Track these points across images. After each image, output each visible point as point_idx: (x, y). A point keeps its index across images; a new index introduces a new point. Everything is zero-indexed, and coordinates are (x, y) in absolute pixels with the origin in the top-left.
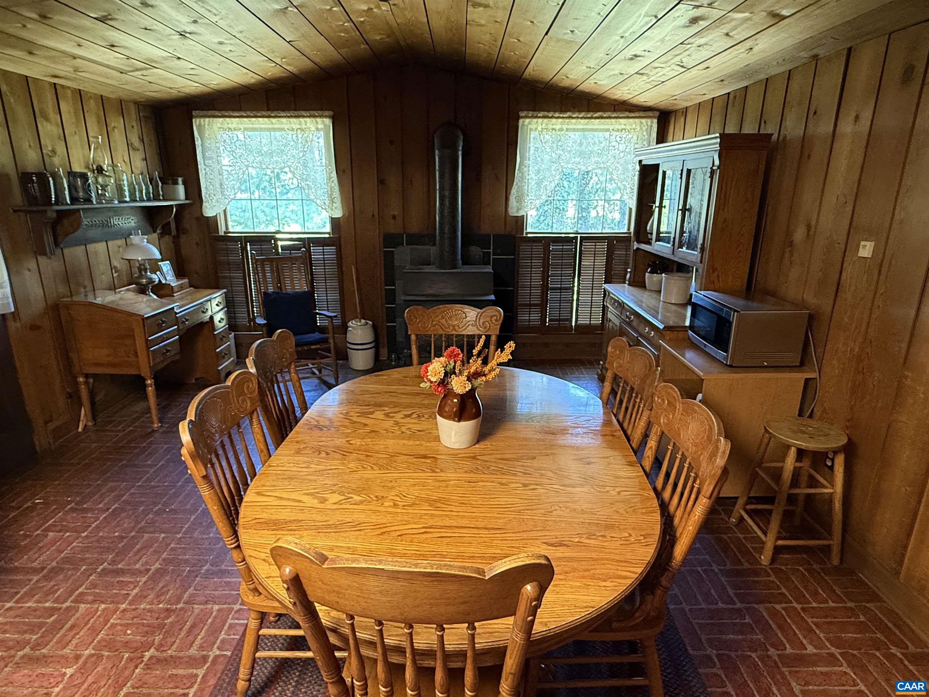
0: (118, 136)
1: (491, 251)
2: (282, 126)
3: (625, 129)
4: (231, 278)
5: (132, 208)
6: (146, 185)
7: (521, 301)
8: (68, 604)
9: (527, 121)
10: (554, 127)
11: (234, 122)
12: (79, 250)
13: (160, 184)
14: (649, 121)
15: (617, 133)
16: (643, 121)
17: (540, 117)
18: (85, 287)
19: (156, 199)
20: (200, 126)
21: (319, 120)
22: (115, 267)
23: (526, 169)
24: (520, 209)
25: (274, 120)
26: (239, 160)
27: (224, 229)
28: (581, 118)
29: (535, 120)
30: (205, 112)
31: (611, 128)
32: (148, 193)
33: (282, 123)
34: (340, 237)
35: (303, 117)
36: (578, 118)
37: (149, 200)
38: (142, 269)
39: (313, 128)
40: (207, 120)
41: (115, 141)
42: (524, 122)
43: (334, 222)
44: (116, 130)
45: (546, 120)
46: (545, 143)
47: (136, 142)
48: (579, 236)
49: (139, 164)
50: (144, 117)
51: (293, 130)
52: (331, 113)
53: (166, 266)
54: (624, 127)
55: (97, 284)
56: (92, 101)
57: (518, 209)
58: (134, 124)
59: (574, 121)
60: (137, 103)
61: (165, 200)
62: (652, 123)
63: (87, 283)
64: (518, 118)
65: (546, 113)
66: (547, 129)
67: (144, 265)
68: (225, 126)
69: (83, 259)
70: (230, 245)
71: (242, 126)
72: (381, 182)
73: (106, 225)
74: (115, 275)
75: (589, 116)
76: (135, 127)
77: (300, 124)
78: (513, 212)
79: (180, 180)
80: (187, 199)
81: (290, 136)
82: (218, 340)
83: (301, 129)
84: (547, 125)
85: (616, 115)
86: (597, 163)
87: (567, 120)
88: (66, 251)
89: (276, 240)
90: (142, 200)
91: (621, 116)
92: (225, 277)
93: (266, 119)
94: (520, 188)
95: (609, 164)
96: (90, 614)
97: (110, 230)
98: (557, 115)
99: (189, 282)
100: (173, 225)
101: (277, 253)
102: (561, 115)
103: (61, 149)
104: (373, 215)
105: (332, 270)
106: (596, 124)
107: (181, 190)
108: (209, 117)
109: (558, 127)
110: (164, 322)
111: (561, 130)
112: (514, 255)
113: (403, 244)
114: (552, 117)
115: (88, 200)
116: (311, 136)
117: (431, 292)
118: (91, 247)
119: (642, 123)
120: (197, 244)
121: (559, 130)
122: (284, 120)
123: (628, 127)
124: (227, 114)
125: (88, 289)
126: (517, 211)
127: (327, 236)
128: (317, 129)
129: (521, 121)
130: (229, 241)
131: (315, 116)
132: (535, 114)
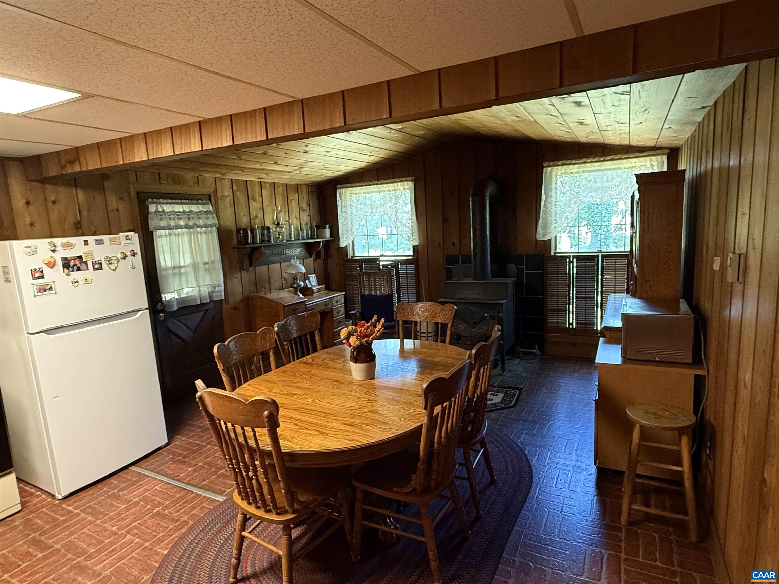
0: (294, 205)
1: (524, 267)
2: (384, 189)
3: (635, 166)
4: (353, 285)
5: (298, 243)
6: (307, 230)
7: (549, 307)
8: (204, 444)
9: (549, 169)
10: (571, 171)
11: (357, 190)
12: (265, 268)
13: (316, 229)
14: (659, 158)
15: (629, 170)
16: (653, 158)
17: (559, 165)
18: (265, 288)
19: (312, 238)
20: (340, 194)
21: (405, 183)
22: (284, 278)
23: (549, 205)
24: (546, 235)
25: (379, 186)
26: (359, 212)
27: (352, 254)
28: (595, 162)
29: (556, 168)
30: (343, 185)
31: (622, 166)
32: (307, 234)
33: (383, 187)
34: (417, 259)
35: (396, 182)
36: (591, 162)
37: (308, 238)
38: (295, 278)
39: (402, 189)
40: (344, 189)
41: (292, 208)
42: (546, 170)
43: (415, 248)
44: (293, 201)
45: (565, 167)
46: (565, 184)
47: (304, 206)
48: (600, 254)
49: (305, 218)
50: (311, 191)
51: (390, 191)
52: (412, 178)
53: (313, 277)
54: (634, 165)
55: (273, 286)
56: (280, 188)
57: (544, 235)
58: (305, 196)
59: (588, 165)
60: (306, 185)
61: (318, 238)
62: (662, 158)
63: (267, 286)
64: (543, 167)
65: (564, 162)
66: (566, 173)
67: (296, 276)
68: (353, 192)
69: (266, 272)
70: (354, 265)
71: (362, 192)
72: (445, 220)
73: (281, 254)
74: (284, 282)
75: (602, 159)
76: (305, 198)
77: (394, 187)
78: (540, 237)
79: (327, 226)
80: (331, 237)
81: (388, 195)
82: (336, 323)
83: (395, 190)
84: (566, 170)
85: (627, 156)
86: (610, 196)
87: (583, 165)
88: (257, 268)
89: (379, 261)
90: (303, 239)
91: (631, 156)
92: (348, 285)
93: (375, 186)
94: (545, 219)
95: (623, 195)
96: (209, 450)
97: (283, 256)
98: (574, 162)
99: (326, 287)
100: (322, 253)
101: (380, 269)
102: (577, 162)
103: (260, 215)
104: (440, 243)
105: (412, 281)
106: (608, 165)
107: (327, 232)
108: (345, 188)
109: (575, 171)
110: (297, 309)
111: (578, 172)
112: (543, 270)
113: (459, 263)
114: (570, 164)
115: (269, 241)
116: (400, 194)
117: (462, 296)
118: (271, 266)
119: (652, 160)
120: (336, 264)
121: (576, 173)
122: (385, 185)
123: (638, 164)
124: (354, 185)
125: (267, 289)
126: (543, 237)
127: (411, 258)
128: (404, 189)
129: (544, 169)
130: (353, 262)
131: (403, 181)
132: (556, 163)
